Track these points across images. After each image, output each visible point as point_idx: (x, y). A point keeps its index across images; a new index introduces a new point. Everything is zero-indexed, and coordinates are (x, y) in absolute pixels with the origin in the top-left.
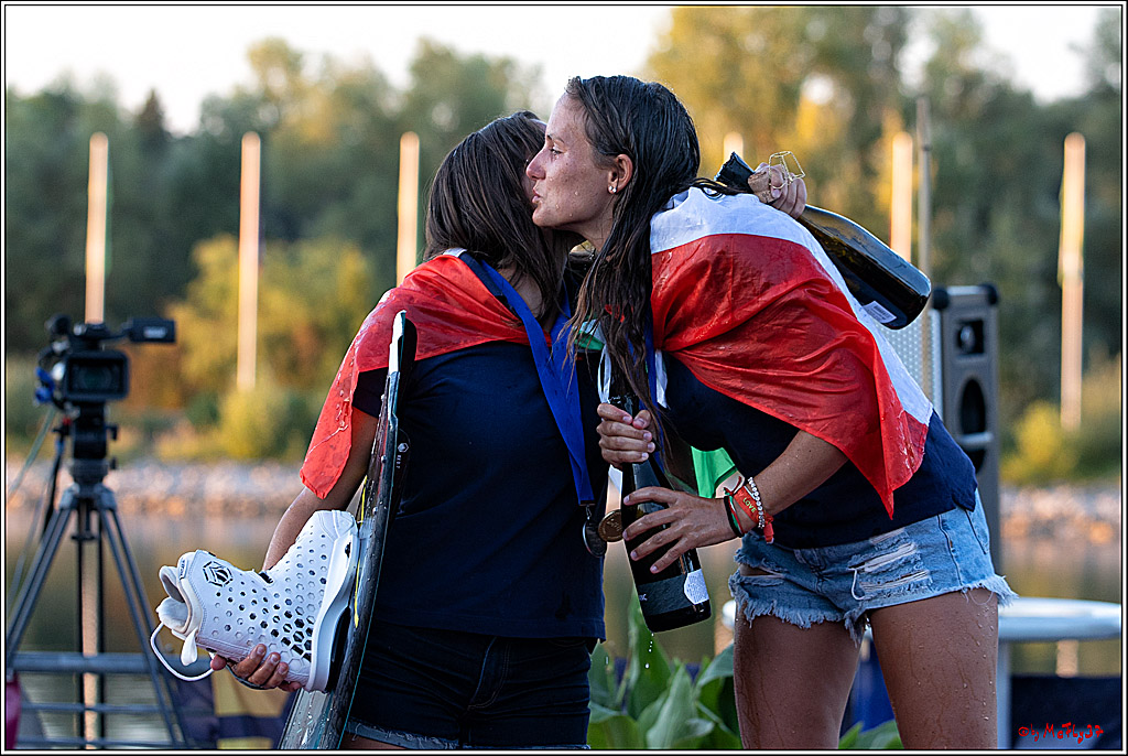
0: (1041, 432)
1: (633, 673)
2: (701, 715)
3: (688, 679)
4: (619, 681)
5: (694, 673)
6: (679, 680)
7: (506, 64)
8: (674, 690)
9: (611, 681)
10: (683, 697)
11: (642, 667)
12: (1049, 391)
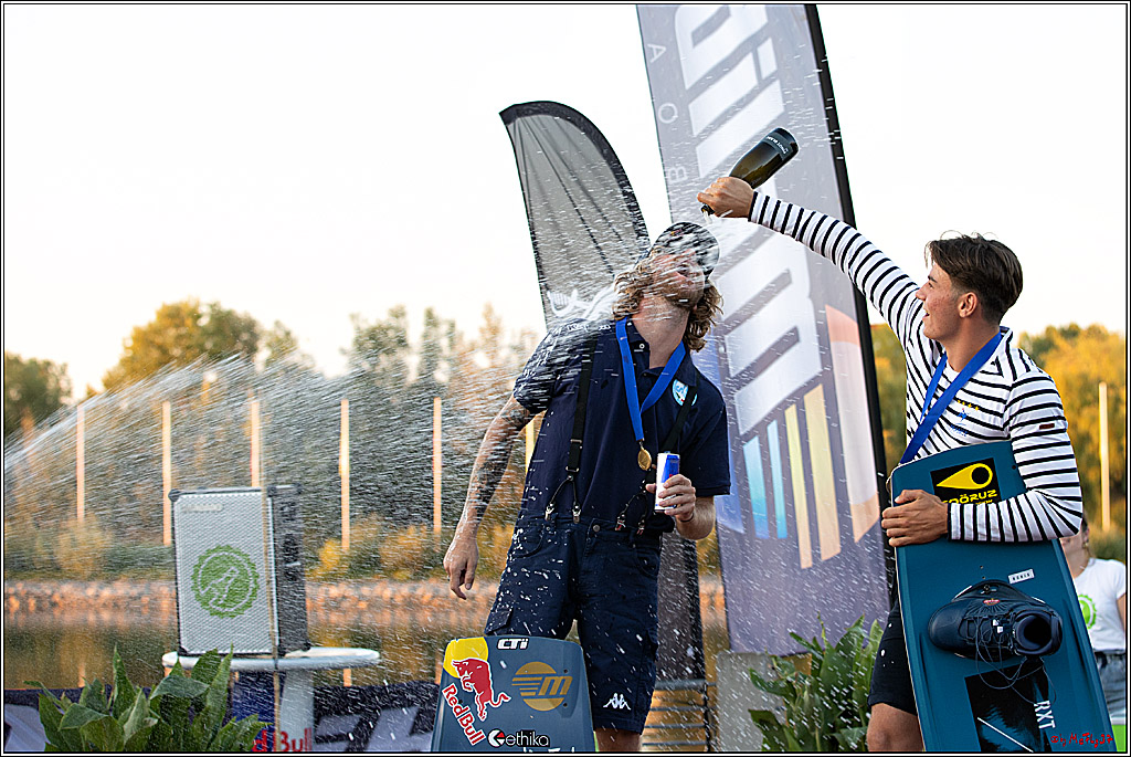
0: (331, 553)
1: (115, 693)
2: (151, 715)
3: (144, 697)
4: (108, 698)
5: (147, 693)
6: (139, 696)
7: (48, 364)
8: (136, 702)
9: (104, 698)
10: (142, 705)
11: (120, 690)
12: (334, 533)
